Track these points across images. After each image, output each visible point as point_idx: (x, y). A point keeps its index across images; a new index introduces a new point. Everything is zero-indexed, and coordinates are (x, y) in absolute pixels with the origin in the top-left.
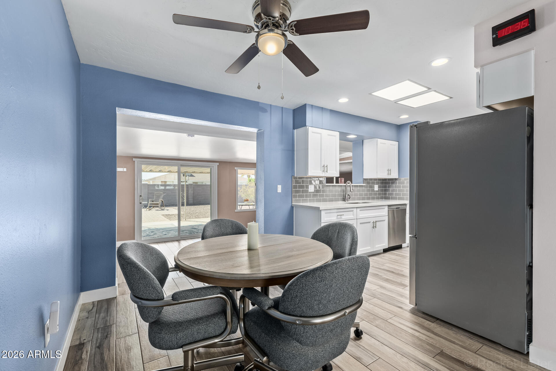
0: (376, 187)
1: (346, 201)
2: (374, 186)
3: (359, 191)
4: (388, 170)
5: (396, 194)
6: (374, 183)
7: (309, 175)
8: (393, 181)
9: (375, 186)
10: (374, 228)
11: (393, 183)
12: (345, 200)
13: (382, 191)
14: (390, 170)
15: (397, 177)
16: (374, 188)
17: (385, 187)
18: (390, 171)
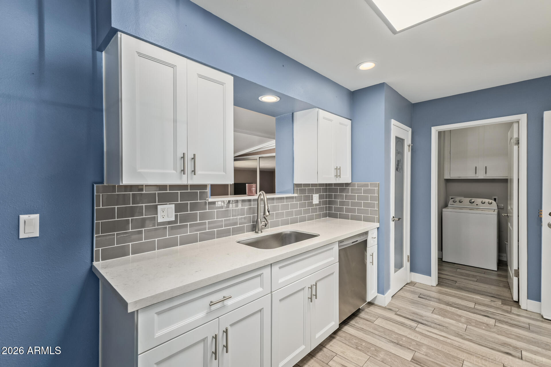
0: (316, 199)
1: (257, 233)
2: (312, 196)
3: (286, 207)
4: (336, 169)
5: (348, 210)
6: (311, 191)
7: (124, 183)
8: (344, 186)
9: (314, 195)
10: (311, 301)
11: (342, 191)
12: (257, 231)
13: (325, 203)
14: (340, 169)
15: (349, 181)
16: (312, 199)
17: (330, 196)
18: (338, 171)
